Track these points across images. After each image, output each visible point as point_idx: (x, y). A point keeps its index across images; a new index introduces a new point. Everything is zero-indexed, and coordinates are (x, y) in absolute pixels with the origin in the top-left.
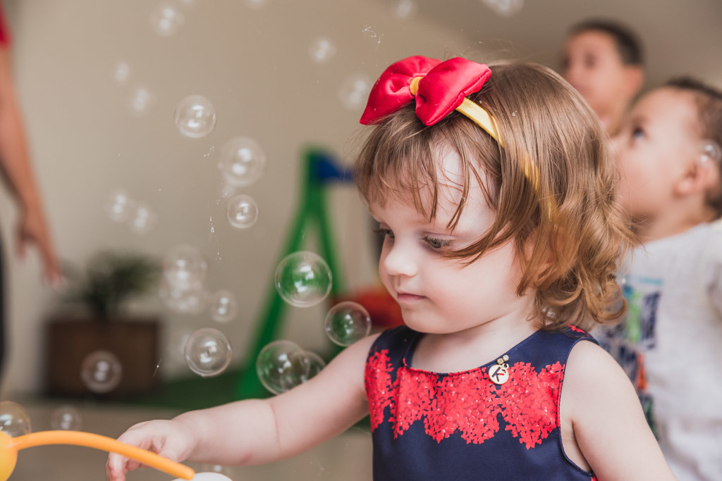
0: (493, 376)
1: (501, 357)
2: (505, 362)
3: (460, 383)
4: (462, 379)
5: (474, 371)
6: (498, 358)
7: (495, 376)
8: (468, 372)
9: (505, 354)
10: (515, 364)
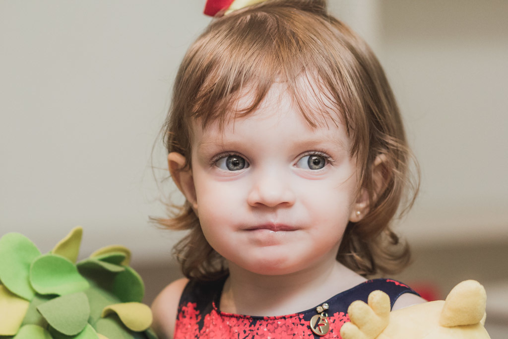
0: (315, 328)
1: (321, 305)
2: (325, 311)
3: (276, 328)
4: (278, 325)
5: (291, 317)
6: (318, 306)
7: (317, 328)
8: (284, 318)
9: (325, 302)
10: (335, 314)
